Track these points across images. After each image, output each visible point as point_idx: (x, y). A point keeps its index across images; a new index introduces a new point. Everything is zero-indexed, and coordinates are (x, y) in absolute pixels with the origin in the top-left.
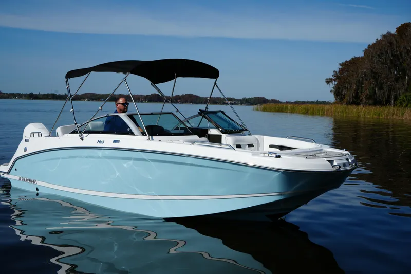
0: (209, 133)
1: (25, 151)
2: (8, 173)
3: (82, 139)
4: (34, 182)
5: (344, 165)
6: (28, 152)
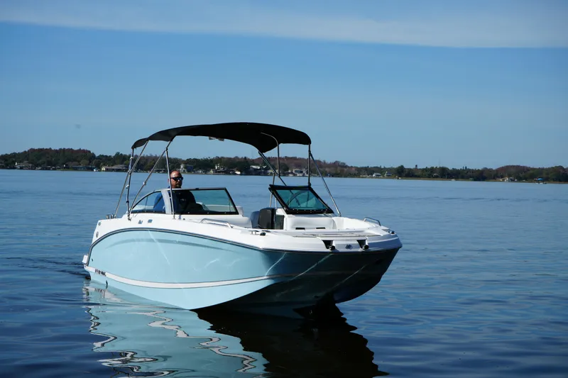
0: (277, 213)
1: (97, 236)
2: (88, 264)
3: (129, 220)
4: (103, 273)
5: (349, 247)
6: (99, 237)
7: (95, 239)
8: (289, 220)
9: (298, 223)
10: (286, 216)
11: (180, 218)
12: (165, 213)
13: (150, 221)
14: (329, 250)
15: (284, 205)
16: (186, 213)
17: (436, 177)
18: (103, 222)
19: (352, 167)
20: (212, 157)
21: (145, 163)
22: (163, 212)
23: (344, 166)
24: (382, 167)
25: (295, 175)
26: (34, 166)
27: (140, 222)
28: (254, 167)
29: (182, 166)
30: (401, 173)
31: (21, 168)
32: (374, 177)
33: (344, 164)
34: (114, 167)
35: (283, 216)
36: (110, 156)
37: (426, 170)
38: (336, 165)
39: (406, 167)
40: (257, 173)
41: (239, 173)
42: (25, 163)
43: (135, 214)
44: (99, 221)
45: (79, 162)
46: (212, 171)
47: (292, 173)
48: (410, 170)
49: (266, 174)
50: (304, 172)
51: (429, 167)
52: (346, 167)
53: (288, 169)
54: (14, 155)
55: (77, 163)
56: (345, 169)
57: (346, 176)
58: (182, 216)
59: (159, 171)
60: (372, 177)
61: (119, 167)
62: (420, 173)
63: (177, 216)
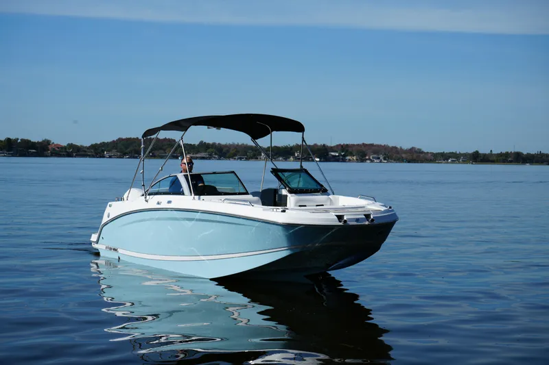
0: (280, 193)
1: (108, 217)
2: (97, 242)
3: (147, 201)
4: (116, 250)
5: (357, 220)
6: (110, 218)
7: (105, 219)
8: (292, 199)
9: (300, 200)
10: (289, 195)
11: (199, 199)
12: (183, 194)
13: (169, 202)
14: (341, 224)
15: (286, 186)
16: (204, 195)
17: (511, 162)
18: (114, 203)
19: (428, 153)
20: (291, 145)
21: (228, 151)
22: (182, 193)
23: (420, 152)
24: (458, 152)
25: (372, 161)
26: (122, 155)
27: (158, 203)
28: (333, 154)
29: (263, 154)
30: (477, 158)
31: (110, 157)
32: (450, 163)
33: (420, 150)
34: (198, 155)
35: (287, 196)
36: (194, 145)
37: (501, 155)
38: (412, 151)
39: (481, 152)
40: (335, 159)
41: (318, 159)
42: (114, 152)
43: (151, 197)
44: (109, 203)
45: (165, 150)
46: (292, 158)
47: (369, 159)
48: (485, 155)
49: (344, 160)
50: (381, 158)
51: (504, 152)
52: (423, 152)
53: (365, 155)
54: (103, 144)
55: (162, 151)
56: (421, 155)
57: (422, 162)
58: (202, 197)
59: (241, 159)
60: (448, 163)
61: (203, 155)
62: (495, 158)
63: (197, 197)
